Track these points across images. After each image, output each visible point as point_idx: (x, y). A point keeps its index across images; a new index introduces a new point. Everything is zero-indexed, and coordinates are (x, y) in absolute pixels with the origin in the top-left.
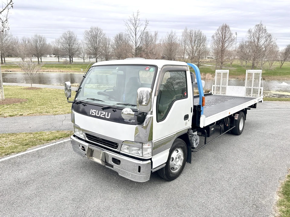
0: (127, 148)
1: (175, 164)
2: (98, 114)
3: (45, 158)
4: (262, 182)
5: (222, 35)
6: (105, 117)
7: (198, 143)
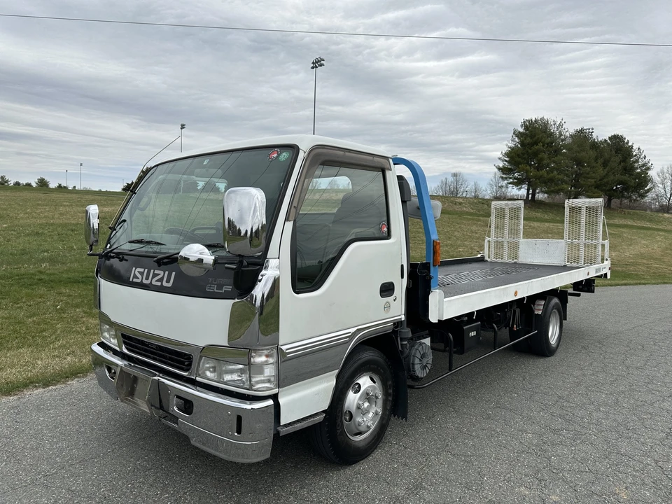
0: (213, 367)
2: (147, 279)
6: (162, 284)
7: (429, 366)
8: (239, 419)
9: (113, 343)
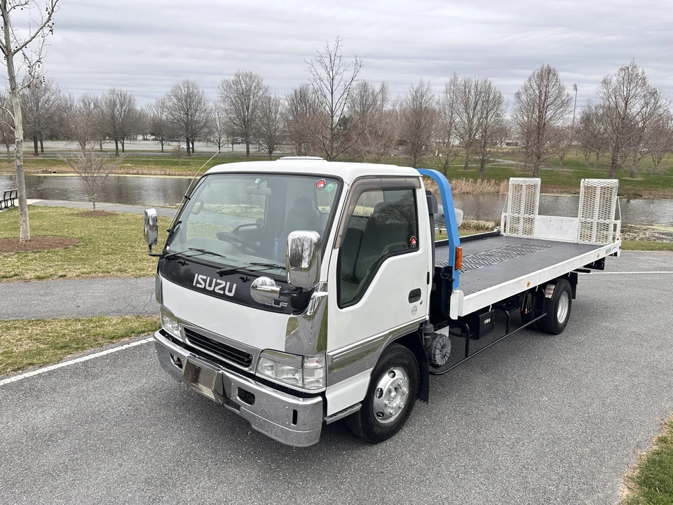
0: (271, 366)
1: (386, 405)
2: (210, 286)
3: (100, 380)
4: (594, 452)
5: (541, 92)
6: (224, 293)
7: (448, 355)
8: (295, 413)
9: (177, 334)
